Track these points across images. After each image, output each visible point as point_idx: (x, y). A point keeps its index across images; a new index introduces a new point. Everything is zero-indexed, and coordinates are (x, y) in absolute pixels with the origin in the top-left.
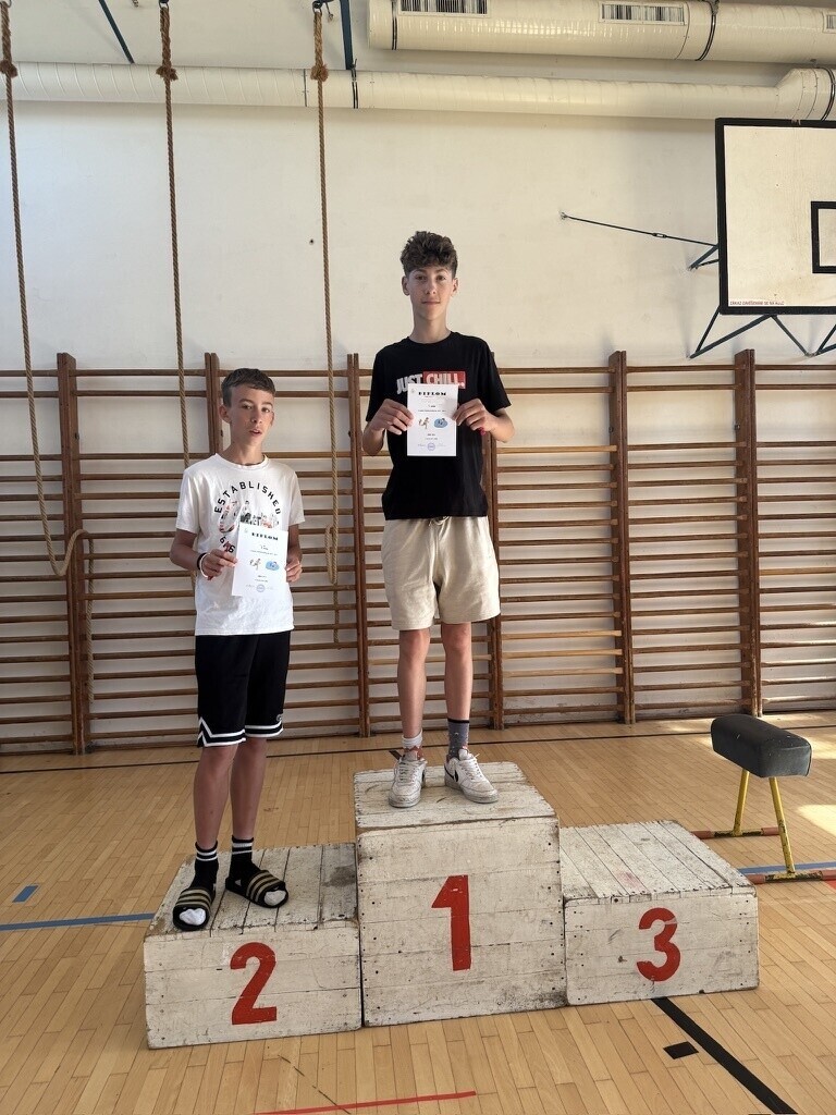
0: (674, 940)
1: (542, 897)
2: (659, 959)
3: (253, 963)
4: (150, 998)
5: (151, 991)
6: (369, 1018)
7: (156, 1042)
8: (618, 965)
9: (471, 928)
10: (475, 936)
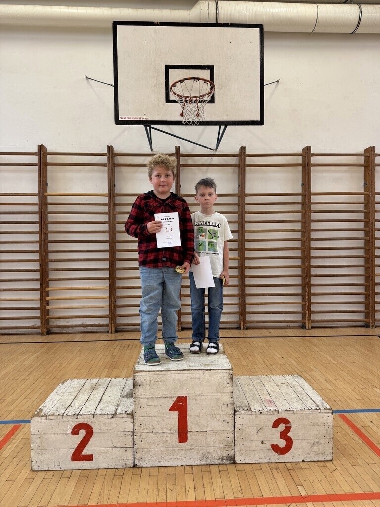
0: (290, 434)
1: (223, 409)
2: (282, 444)
3: (82, 433)
4: (33, 446)
5: (34, 443)
6: (137, 463)
7: (35, 468)
8: (262, 445)
9: (188, 422)
10: (190, 426)
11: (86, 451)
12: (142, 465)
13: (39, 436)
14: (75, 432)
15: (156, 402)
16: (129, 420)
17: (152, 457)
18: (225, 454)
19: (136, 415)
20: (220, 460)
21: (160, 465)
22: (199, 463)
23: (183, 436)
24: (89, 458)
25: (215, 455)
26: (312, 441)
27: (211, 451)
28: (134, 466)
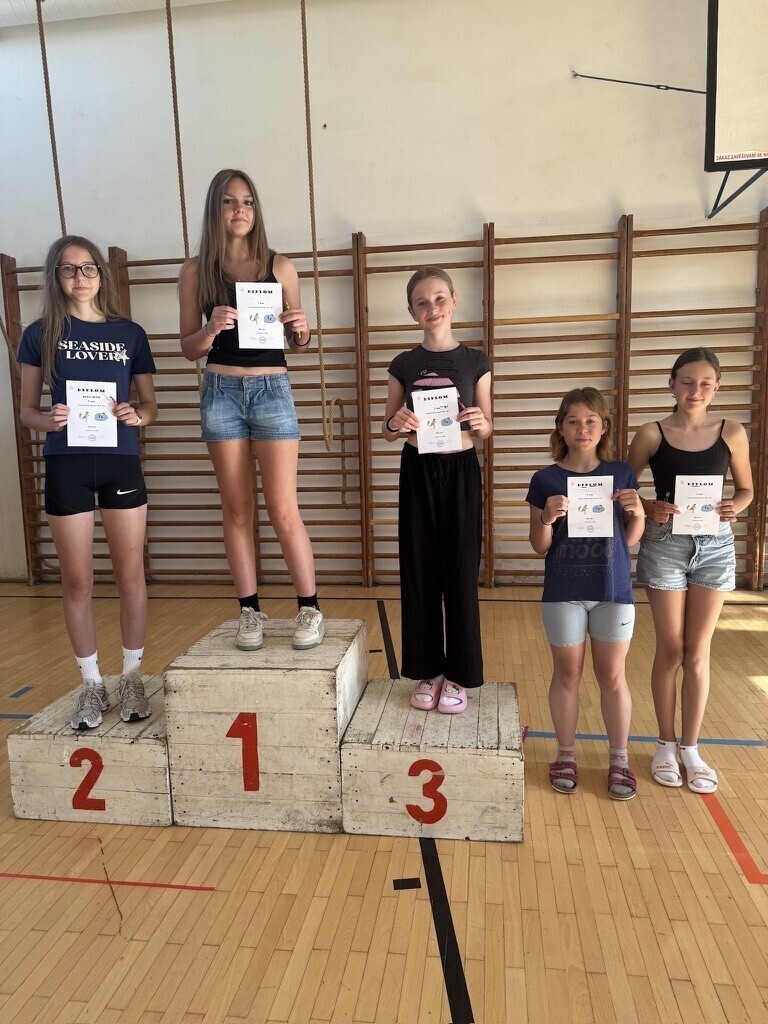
0: (441, 789)
1: (320, 737)
2: (428, 805)
3: (87, 764)
4: (14, 780)
5: (14, 775)
6: (177, 819)
7: (19, 814)
8: (389, 805)
9: (259, 757)
10: (263, 764)
11: (94, 794)
12: (186, 823)
13: (21, 764)
14: (75, 762)
15: (203, 721)
16: (159, 749)
17: (201, 811)
18: (325, 816)
19: (172, 741)
20: (317, 826)
21: (214, 824)
22: (280, 826)
23: (251, 780)
24: (99, 805)
25: (308, 817)
26: (484, 805)
27: (302, 808)
28: (174, 824)
